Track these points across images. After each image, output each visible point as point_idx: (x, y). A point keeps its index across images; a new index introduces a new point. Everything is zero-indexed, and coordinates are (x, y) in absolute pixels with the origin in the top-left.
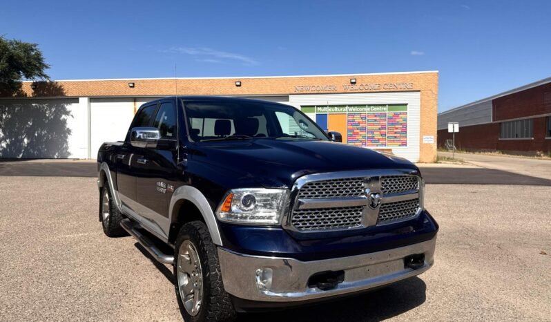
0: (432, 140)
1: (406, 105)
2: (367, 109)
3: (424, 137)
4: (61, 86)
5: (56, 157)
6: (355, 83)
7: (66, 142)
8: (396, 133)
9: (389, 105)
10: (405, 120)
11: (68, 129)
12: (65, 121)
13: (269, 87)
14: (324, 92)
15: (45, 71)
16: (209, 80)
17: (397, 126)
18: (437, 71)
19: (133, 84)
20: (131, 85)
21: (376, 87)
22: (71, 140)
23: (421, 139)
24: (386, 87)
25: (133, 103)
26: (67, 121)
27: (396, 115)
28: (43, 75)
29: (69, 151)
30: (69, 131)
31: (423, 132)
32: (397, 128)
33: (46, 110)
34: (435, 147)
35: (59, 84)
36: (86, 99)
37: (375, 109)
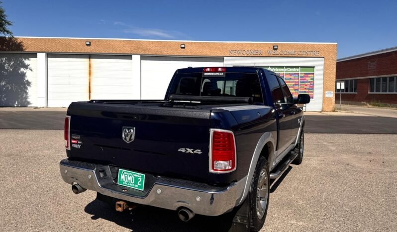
0: (331, 95)
1: (314, 67)
2: (285, 70)
3: (326, 92)
4: (20, 43)
5: (16, 106)
6: (276, 49)
7: (27, 93)
8: (305, 89)
9: (301, 67)
10: (313, 79)
11: (27, 81)
12: (24, 75)
13: (208, 50)
14: (253, 55)
15: (7, 27)
16: (157, 42)
17: (306, 84)
18: (337, 43)
19: (90, 43)
20: (88, 43)
21: (293, 53)
22: (30, 90)
23: (324, 94)
24: (300, 53)
25: (88, 59)
26: (26, 74)
27: (306, 75)
28: (5, 31)
29: (28, 100)
30: (29, 83)
31: (325, 89)
32: (306, 85)
33: (5, 63)
34: (334, 100)
35: (19, 41)
36: (44, 54)
37: (291, 70)
